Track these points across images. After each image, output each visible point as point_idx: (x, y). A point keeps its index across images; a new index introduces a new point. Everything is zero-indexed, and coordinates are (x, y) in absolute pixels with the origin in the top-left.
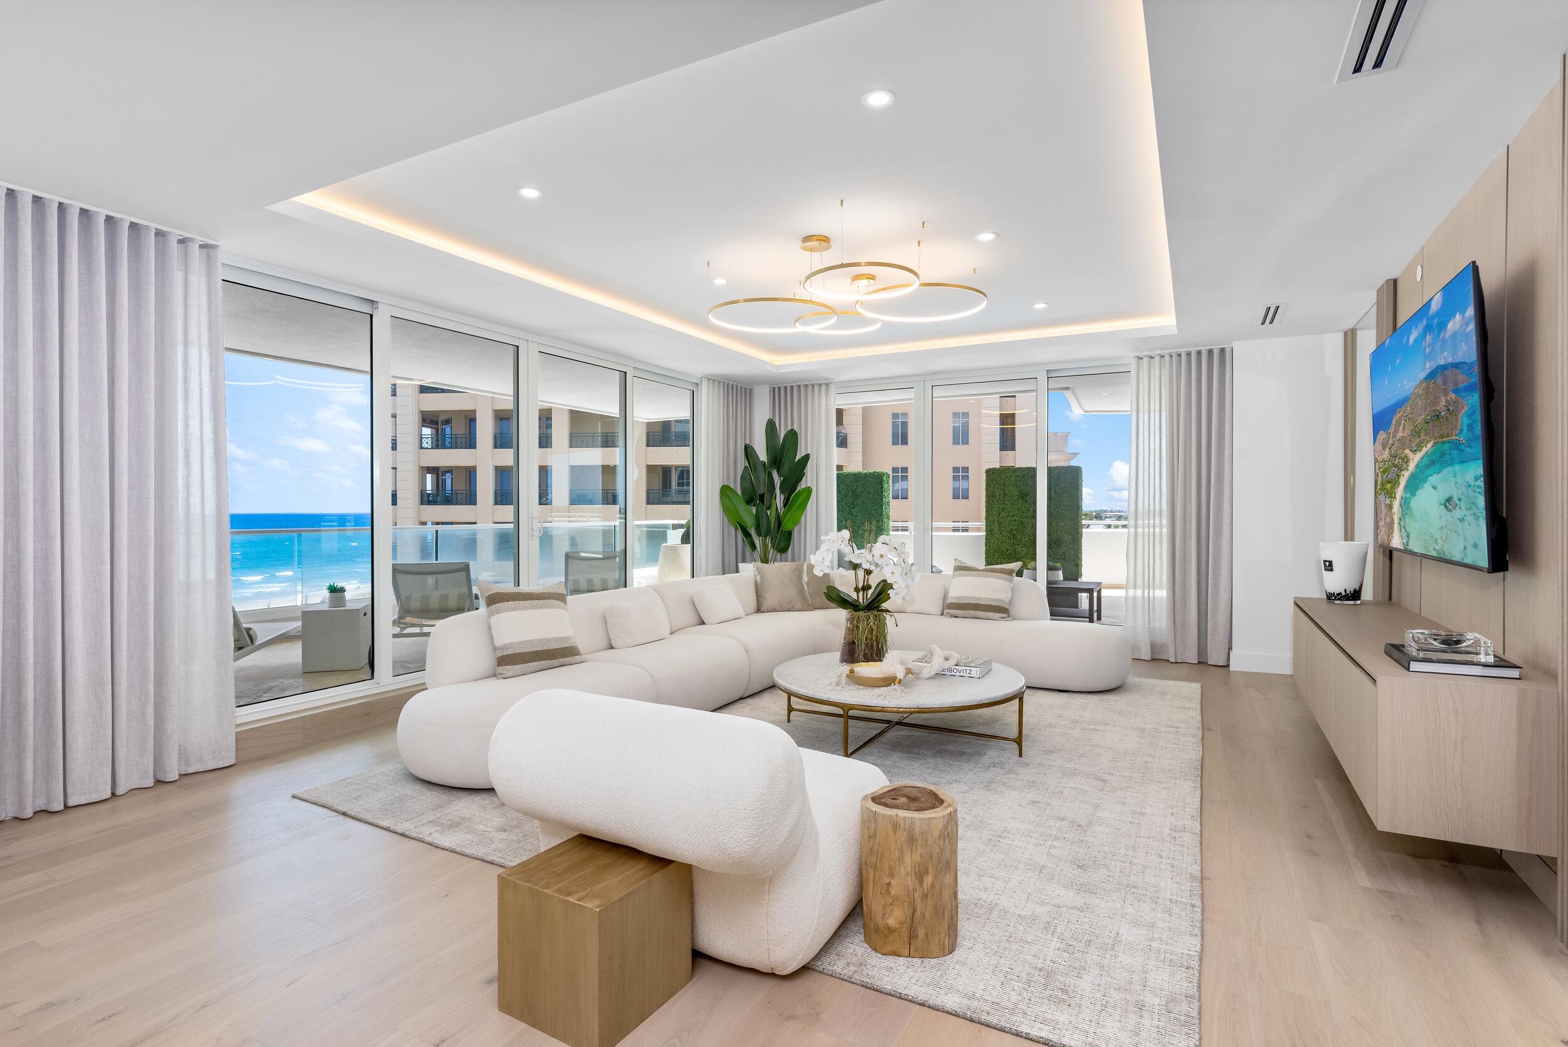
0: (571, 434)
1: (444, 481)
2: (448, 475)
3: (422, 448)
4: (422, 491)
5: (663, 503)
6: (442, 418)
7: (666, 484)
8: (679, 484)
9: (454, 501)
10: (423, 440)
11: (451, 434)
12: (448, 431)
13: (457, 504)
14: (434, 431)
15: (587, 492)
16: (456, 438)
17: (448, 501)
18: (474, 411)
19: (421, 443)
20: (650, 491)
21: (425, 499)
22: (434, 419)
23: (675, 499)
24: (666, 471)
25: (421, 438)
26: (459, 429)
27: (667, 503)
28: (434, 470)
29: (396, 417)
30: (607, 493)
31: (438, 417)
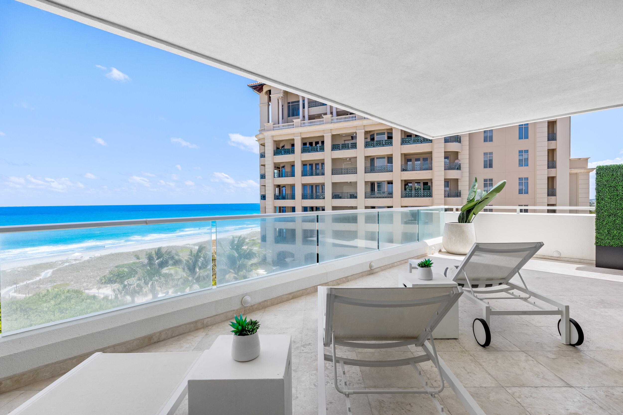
0: (332, 169)
1: (282, 190)
2: (284, 188)
3: (274, 177)
4: (275, 194)
5: (372, 198)
6: (282, 165)
7: (373, 189)
8: (378, 190)
9: (286, 198)
10: (275, 174)
11: (285, 171)
12: (284, 170)
13: (288, 199)
14: (278, 171)
15: (339, 193)
16: (287, 173)
17: (284, 198)
18: (294, 162)
19: (274, 176)
20: (366, 193)
21: (276, 197)
22: (278, 166)
23: (377, 196)
24: (372, 184)
25: (274, 173)
26: (288, 169)
27: (374, 198)
28: (279, 186)
29: (265, 166)
30: (348, 194)
31: (280, 165)
